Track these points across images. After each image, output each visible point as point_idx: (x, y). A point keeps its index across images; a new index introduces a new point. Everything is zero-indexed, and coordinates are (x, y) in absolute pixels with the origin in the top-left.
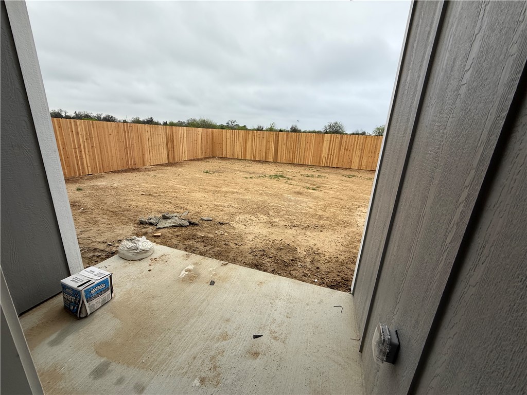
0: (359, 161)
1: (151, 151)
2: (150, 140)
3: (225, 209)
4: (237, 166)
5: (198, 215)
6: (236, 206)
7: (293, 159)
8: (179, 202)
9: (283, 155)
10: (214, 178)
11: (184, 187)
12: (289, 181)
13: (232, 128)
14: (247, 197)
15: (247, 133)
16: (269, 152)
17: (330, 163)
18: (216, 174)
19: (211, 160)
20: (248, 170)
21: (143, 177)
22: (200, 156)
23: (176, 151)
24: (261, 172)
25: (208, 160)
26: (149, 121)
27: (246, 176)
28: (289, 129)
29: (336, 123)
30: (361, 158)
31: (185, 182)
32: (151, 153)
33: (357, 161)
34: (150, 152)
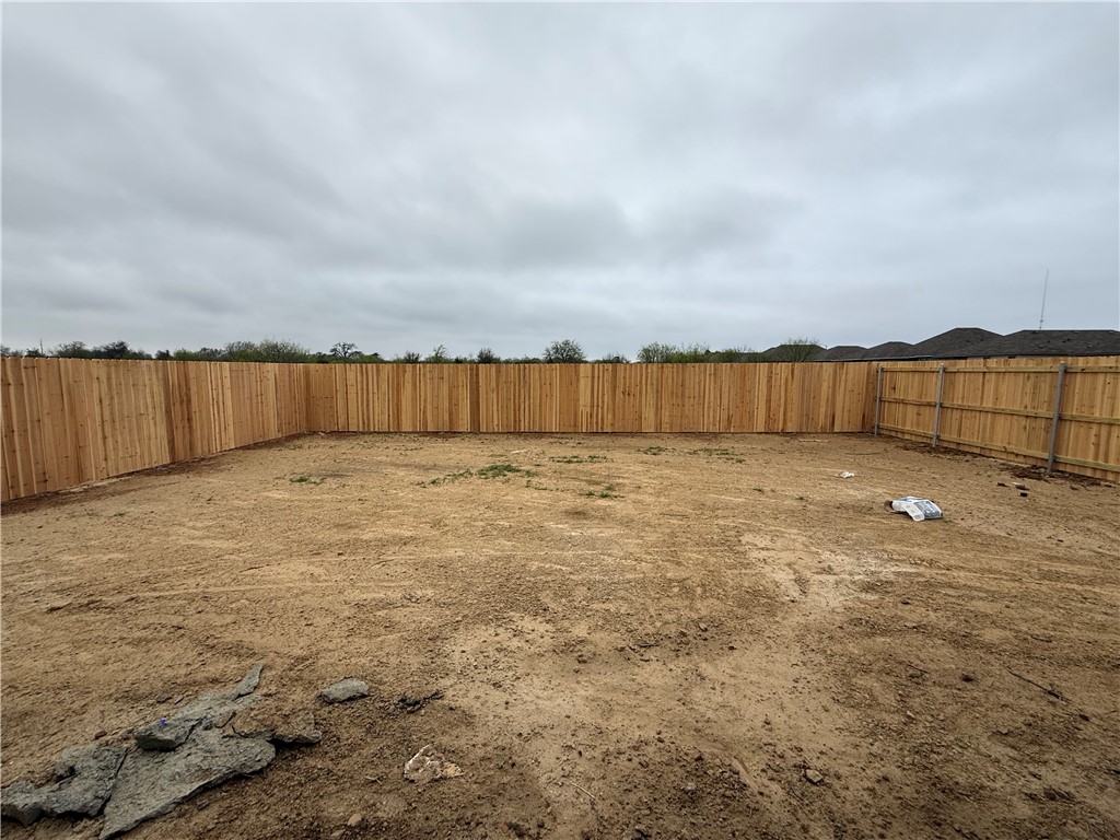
0: (656, 415)
1: (109, 433)
2: (106, 402)
3: (398, 615)
4: (384, 451)
5: (306, 674)
6: (430, 592)
7: (515, 421)
8: (218, 621)
9: (492, 415)
10: (326, 496)
11: (231, 544)
12: (535, 480)
13: (346, 360)
14: (451, 553)
15: (401, 369)
16: (457, 410)
17: (597, 423)
18: (331, 483)
19: (306, 442)
20: (417, 460)
21: (71, 524)
22: (273, 434)
23: (196, 425)
24: (452, 462)
25: (297, 442)
26: (114, 350)
27: (418, 479)
28: (475, 357)
29: (567, 343)
30: (658, 409)
31: (235, 524)
32: (110, 441)
33: (652, 414)
34: (105, 438)
